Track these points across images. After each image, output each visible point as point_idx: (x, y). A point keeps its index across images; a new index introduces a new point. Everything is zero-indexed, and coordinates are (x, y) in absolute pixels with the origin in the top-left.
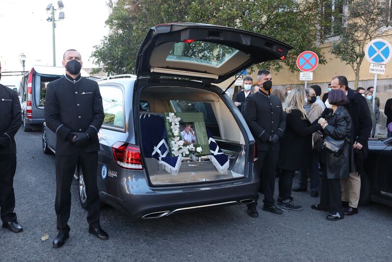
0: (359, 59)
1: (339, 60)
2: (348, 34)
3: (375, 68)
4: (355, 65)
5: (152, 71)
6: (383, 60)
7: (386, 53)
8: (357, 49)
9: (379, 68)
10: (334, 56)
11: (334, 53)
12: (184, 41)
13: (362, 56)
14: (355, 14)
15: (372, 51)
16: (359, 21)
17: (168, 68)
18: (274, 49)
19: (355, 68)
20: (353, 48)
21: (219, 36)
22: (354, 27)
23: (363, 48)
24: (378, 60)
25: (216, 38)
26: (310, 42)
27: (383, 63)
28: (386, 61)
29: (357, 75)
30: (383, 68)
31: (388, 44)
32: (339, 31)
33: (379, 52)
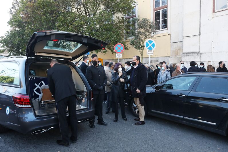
0: (142, 48)
1: (133, 48)
2: (137, 36)
3: (149, 52)
4: (141, 51)
5: (36, 54)
6: (152, 49)
7: (153, 45)
8: (142, 43)
9: (151, 52)
10: (131, 46)
11: (131, 45)
12: (53, 40)
13: (144, 47)
14: (140, 27)
15: (147, 45)
16: (142, 30)
18: (99, 44)
19: (141, 52)
20: (140, 43)
21: (71, 38)
22: (140, 32)
23: (144, 42)
24: (150, 49)
25: (69, 39)
26: (120, 39)
27: (152, 50)
28: (154, 49)
29: (142, 55)
30: (153, 53)
31: (154, 42)
32: (133, 34)
33: (150, 45)
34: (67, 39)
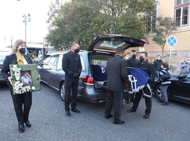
0: (163, 43)
1: (155, 43)
2: (159, 33)
3: (170, 47)
4: (162, 46)
6: (173, 45)
7: (175, 41)
8: (163, 39)
9: (172, 47)
10: (153, 42)
11: (154, 40)
13: (165, 42)
14: (162, 25)
15: (169, 41)
16: (164, 28)
17: (99, 48)
19: (162, 47)
20: (161, 39)
22: (162, 30)
23: (165, 39)
24: (172, 44)
26: (143, 35)
27: (174, 45)
28: (175, 45)
29: (163, 50)
30: (174, 48)
31: (175, 38)
32: (155, 31)
33: (172, 41)
34: (121, 40)
